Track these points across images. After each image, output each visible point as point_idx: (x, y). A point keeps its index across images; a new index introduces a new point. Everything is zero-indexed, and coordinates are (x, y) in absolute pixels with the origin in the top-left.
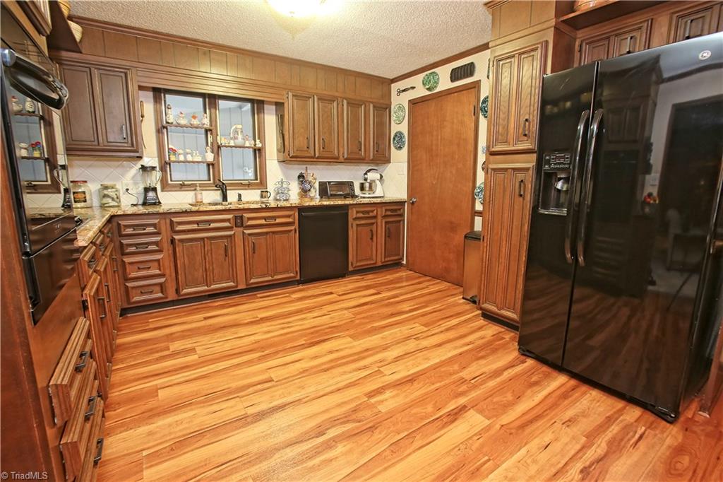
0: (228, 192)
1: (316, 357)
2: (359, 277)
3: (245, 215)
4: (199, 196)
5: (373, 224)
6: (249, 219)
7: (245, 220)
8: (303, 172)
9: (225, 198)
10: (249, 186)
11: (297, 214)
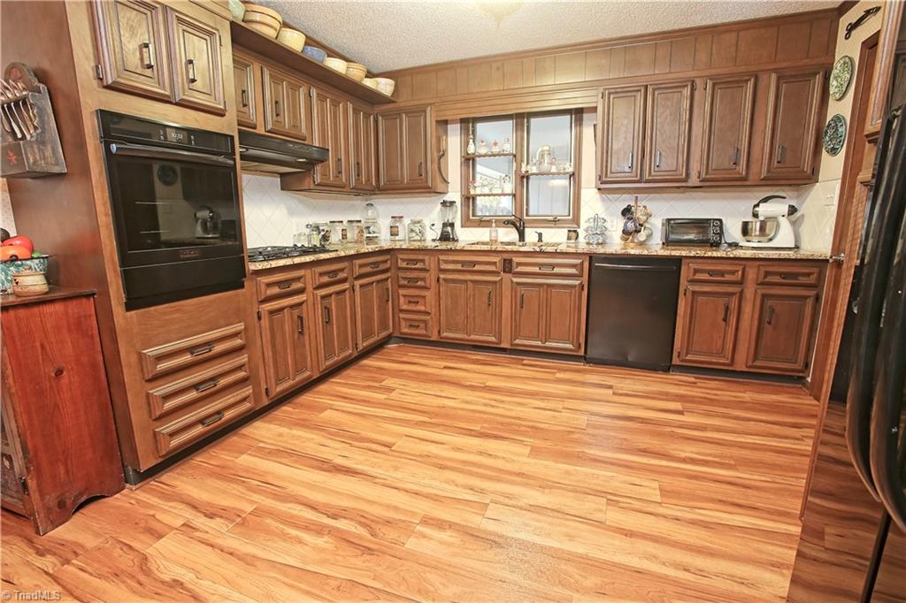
0: (526, 230)
1: (458, 449)
2: (693, 380)
3: (514, 259)
4: (494, 234)
5: (732, 294)
6: (519, 264)
7: (514, 265)
8: (632, 204)
9: (522, 236)
10: (555, 222)
11: (586, 265)
